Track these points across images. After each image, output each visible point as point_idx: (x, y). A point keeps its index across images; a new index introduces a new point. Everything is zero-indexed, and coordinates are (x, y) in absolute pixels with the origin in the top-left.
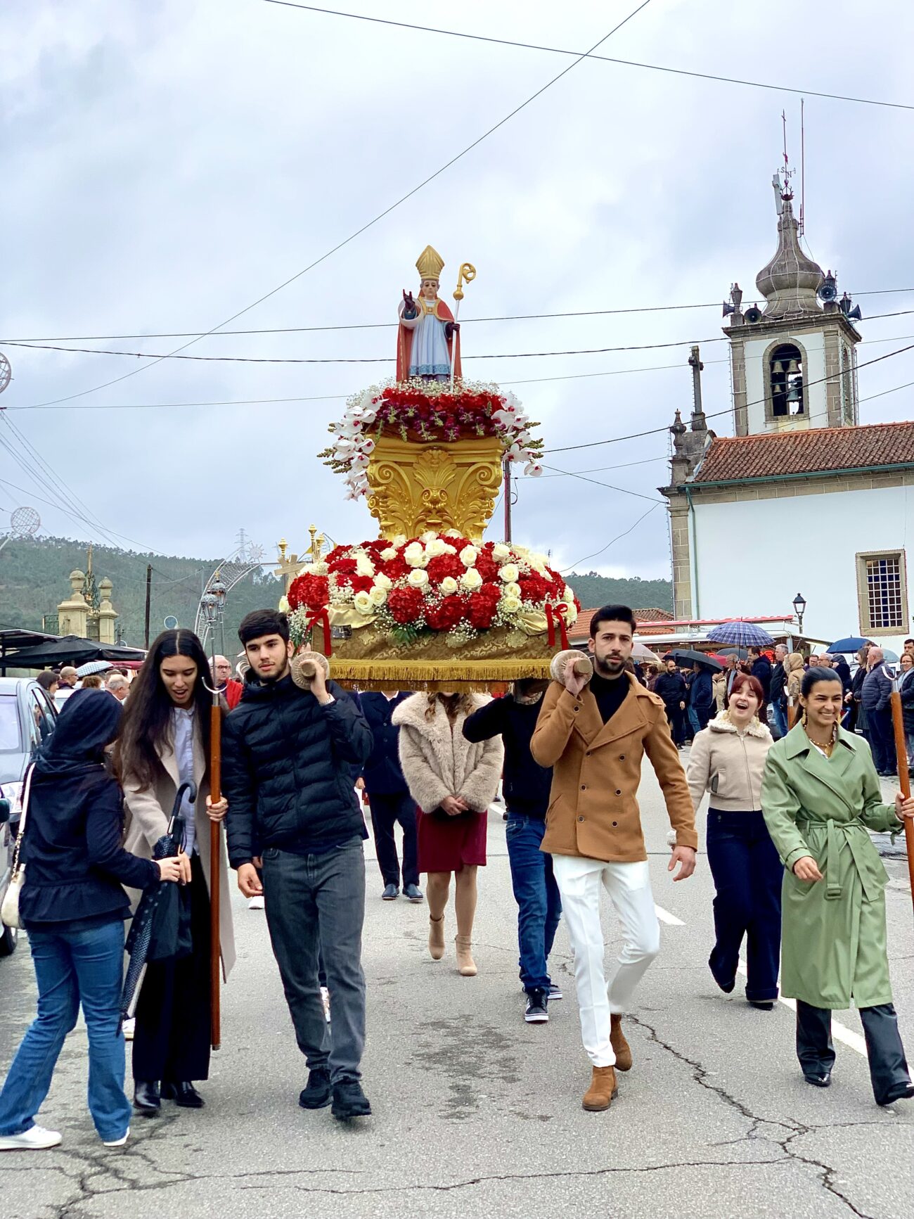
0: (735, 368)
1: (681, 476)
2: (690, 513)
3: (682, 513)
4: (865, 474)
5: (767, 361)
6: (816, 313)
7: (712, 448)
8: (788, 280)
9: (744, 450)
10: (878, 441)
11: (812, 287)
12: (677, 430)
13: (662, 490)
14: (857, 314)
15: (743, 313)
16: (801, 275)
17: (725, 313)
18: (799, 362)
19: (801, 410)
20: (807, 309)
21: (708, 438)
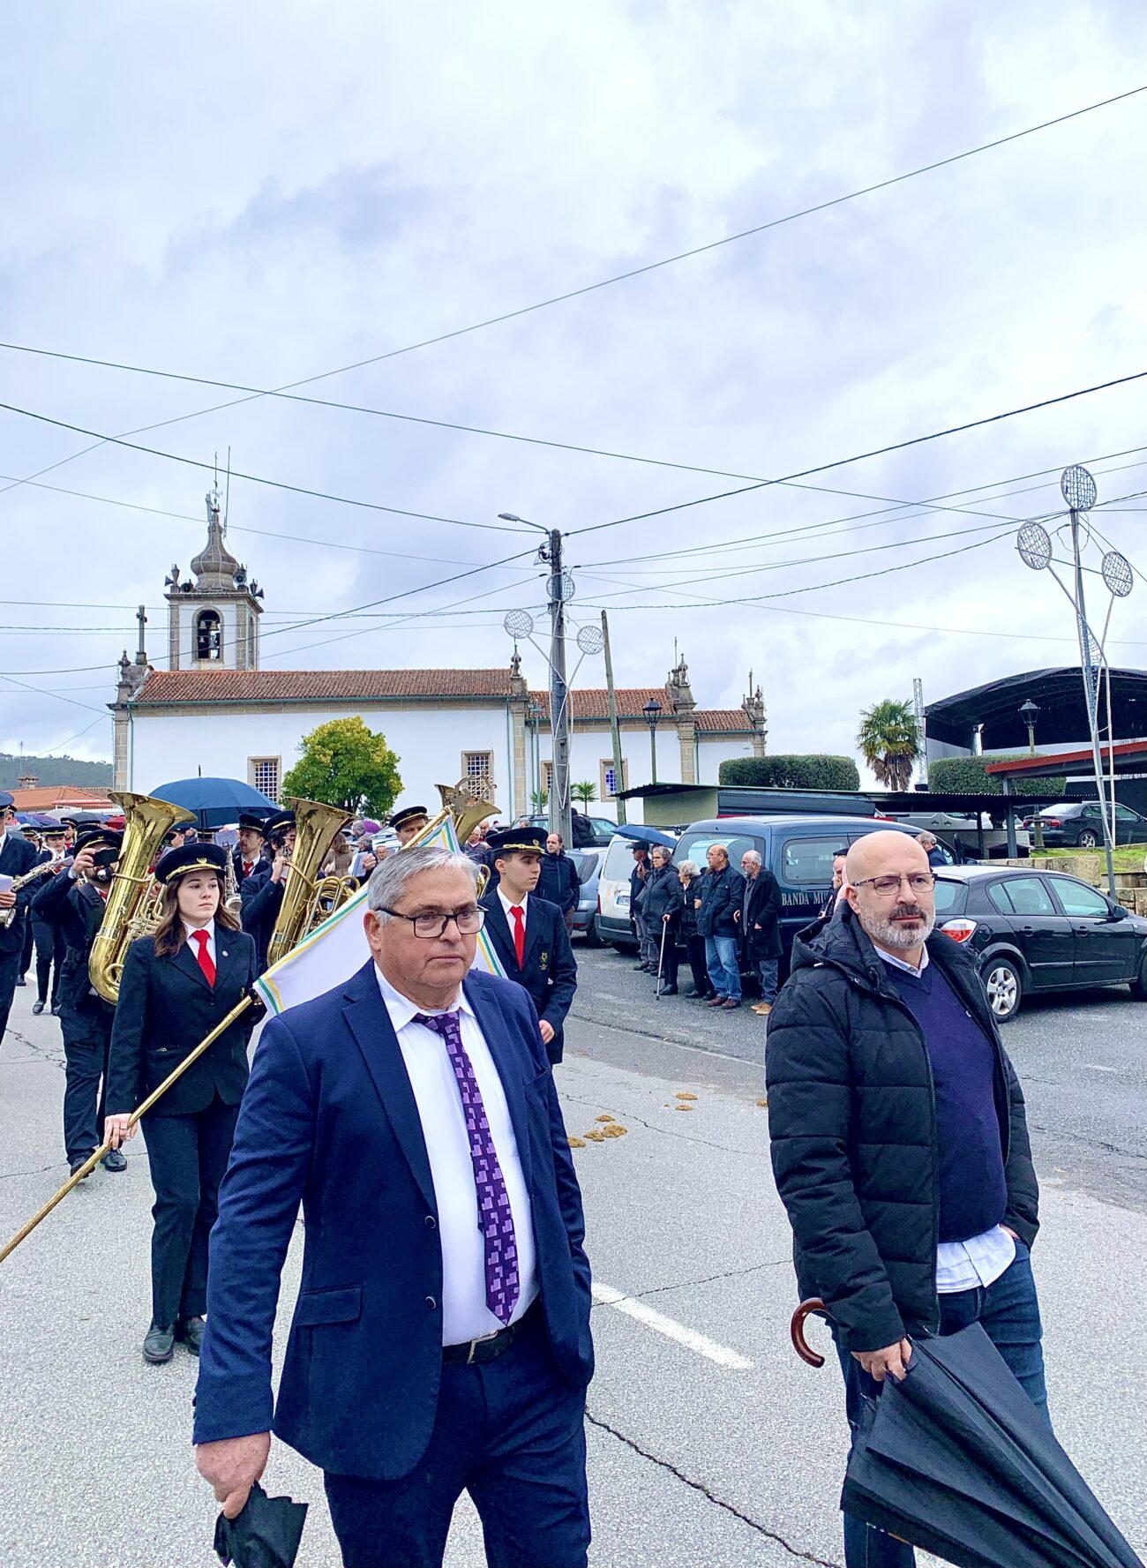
0: (171, 623)
1: (125, 697)
2: (130, 723)
3: (123, 723)
4: (256, 704)
5: (195, 620)
6: (232, 591)
7: (150, 678)
8: (213, 567)
9: (173, 681)
10: (268, 682)
11: (231, 574)
12: (124, 664)
13: (110, 706)
14: (261, 594)
15: (180, 585)
16: (222, 564)
17: (167, 584)
18: (218, 622)
19: (218, 657)
20: (226, 588)
21: (148, 670)
